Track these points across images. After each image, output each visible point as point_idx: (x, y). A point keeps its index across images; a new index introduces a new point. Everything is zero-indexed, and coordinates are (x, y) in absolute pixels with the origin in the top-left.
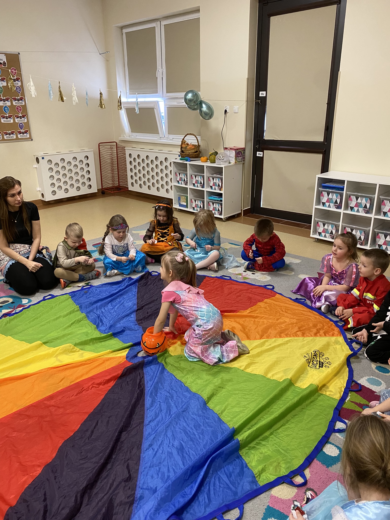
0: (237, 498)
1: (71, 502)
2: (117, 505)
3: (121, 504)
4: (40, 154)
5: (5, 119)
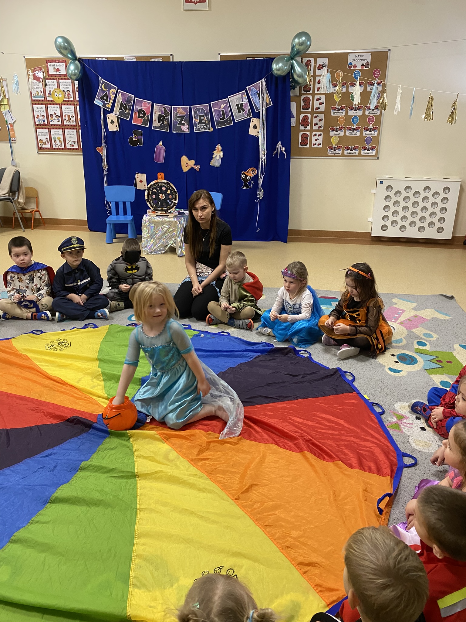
5: (351, 131)
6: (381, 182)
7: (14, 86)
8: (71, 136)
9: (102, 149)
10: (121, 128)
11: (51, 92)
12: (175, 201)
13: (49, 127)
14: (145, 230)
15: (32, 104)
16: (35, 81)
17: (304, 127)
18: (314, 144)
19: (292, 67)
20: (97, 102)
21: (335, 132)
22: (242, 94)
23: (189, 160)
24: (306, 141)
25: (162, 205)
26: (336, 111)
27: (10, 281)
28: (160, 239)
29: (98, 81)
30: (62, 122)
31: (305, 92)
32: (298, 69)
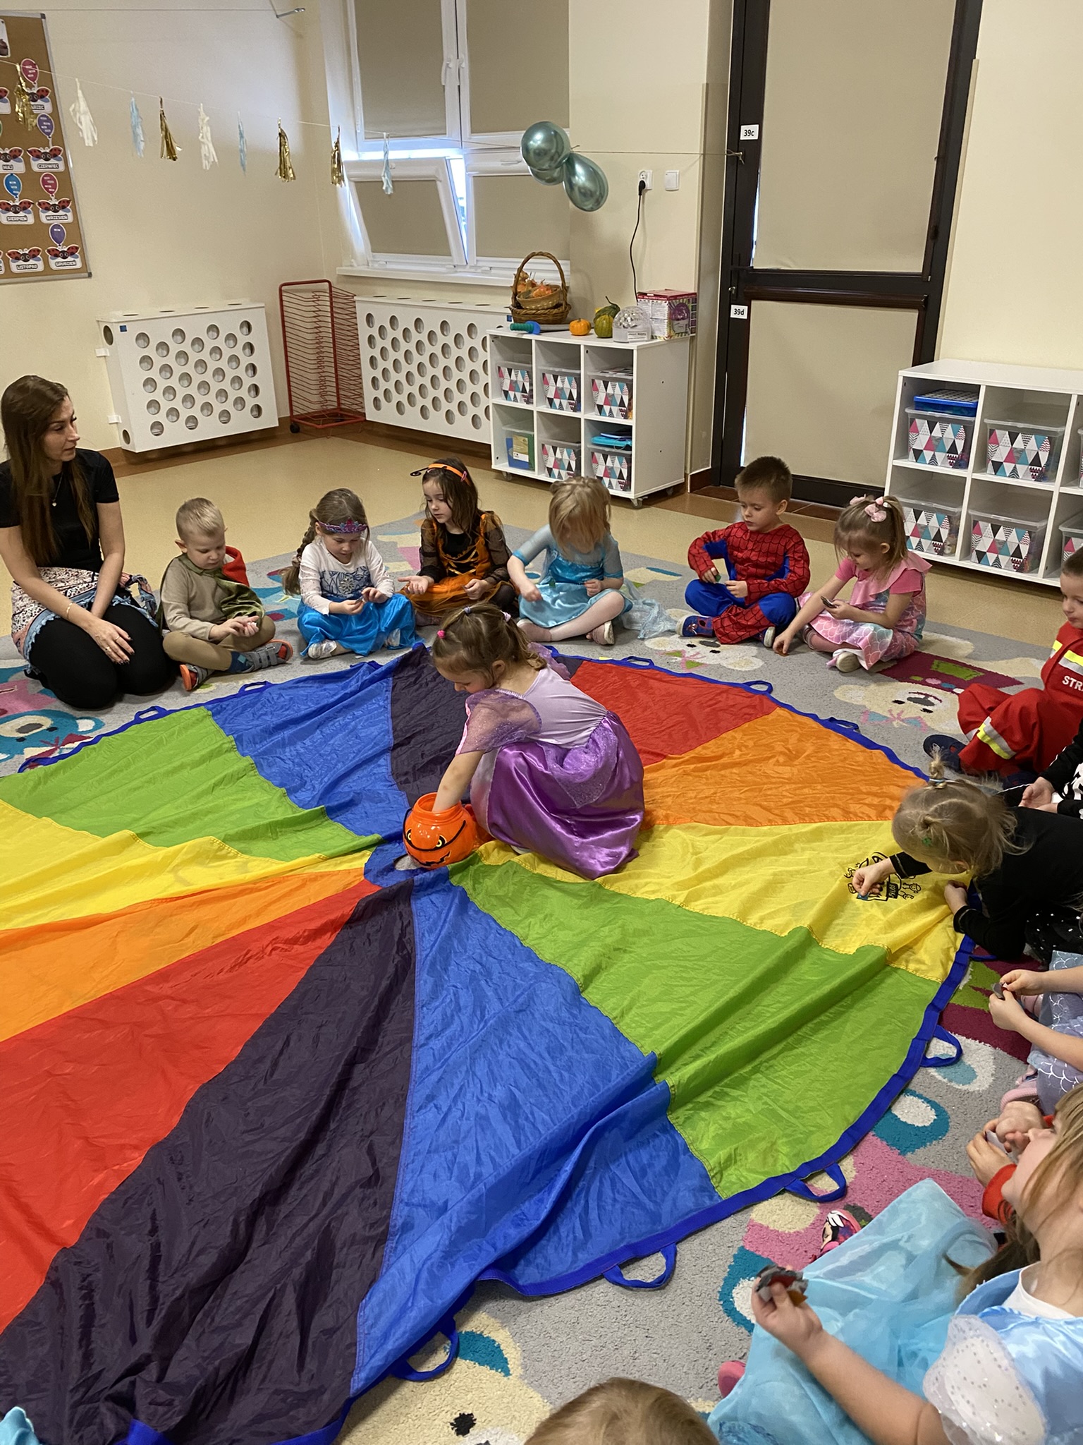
0: (659, 1229)
1: (223, 1238)
2: (344, 1245)
3: (353, 1240)
4: (115, 318)
5: (10, 213)
6: (123, 329)
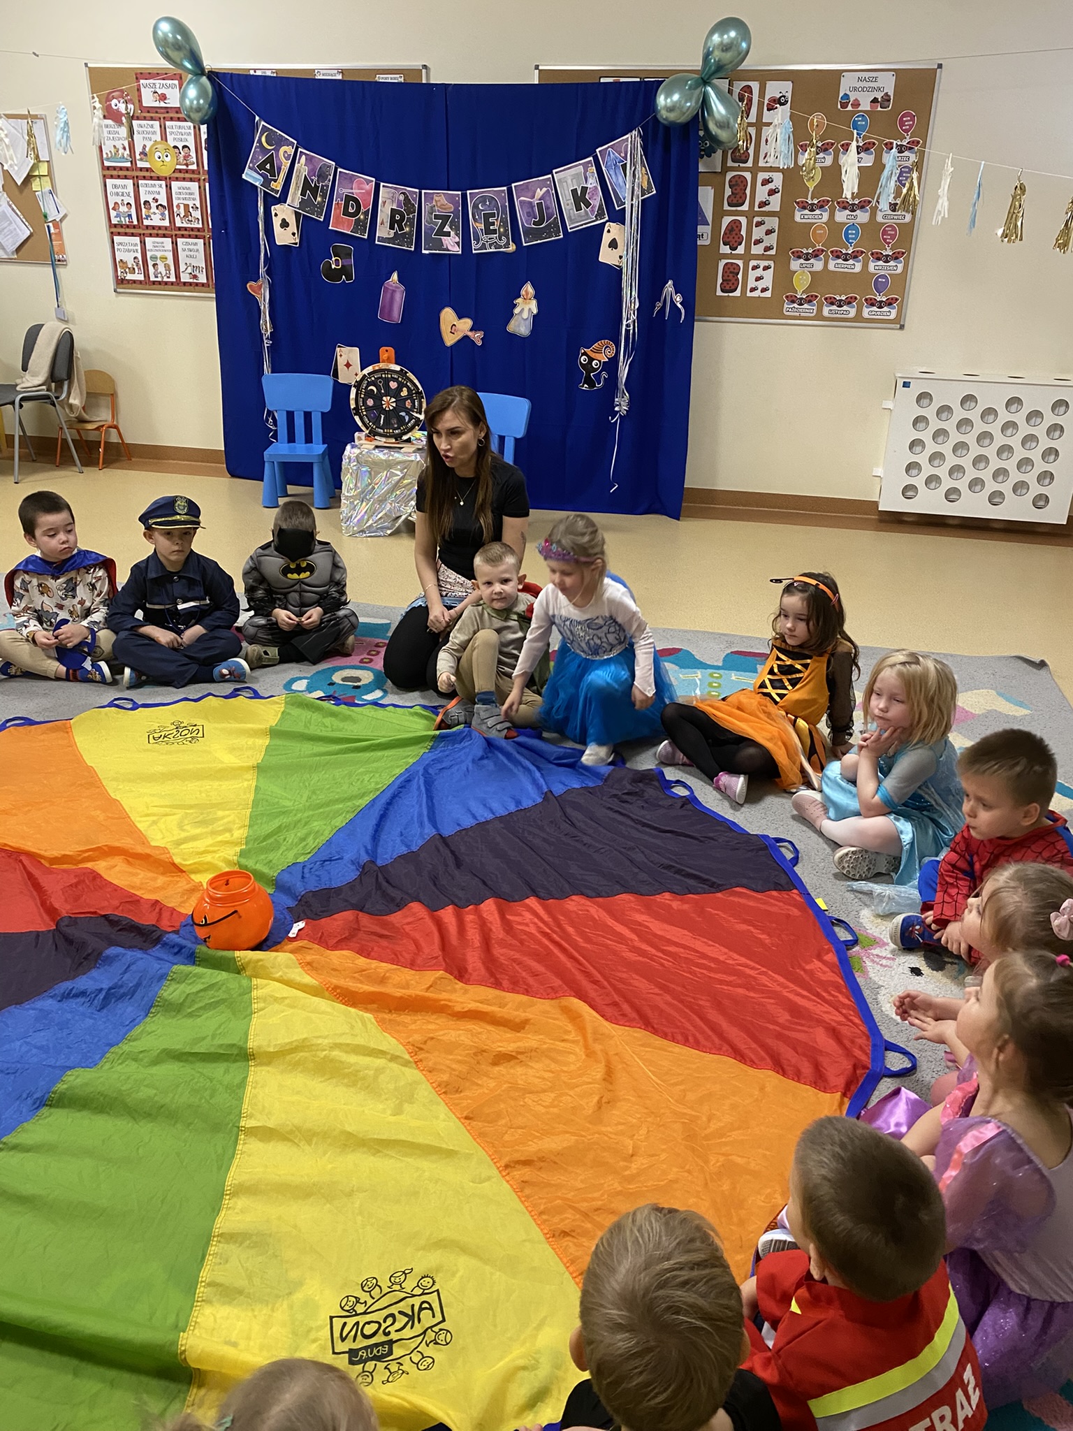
5: (840, 261)
6: (906, 385)
7: (59, 133)
8: (192, 253)
9: (260, 287)
10: (304, 238)
11: (147, 149)
12: (418, 415)
13: (142, 232)
14: (347, 479)
15: (104, 176)
16: (109, 122)
17: (731, 249)
18: (753, 290)
19: (705, 103)
20: (250, 176)
21: (802, 261)
22: (586, 166)
23: (460, 317)
24: (733, 281)
25: (388, 424)
26: (806, 212)
27: (21, 592)
28: (382, 501)
29: (253, 127)
30: (172, 221)
31: (736, 165)
32: (719, 108)
